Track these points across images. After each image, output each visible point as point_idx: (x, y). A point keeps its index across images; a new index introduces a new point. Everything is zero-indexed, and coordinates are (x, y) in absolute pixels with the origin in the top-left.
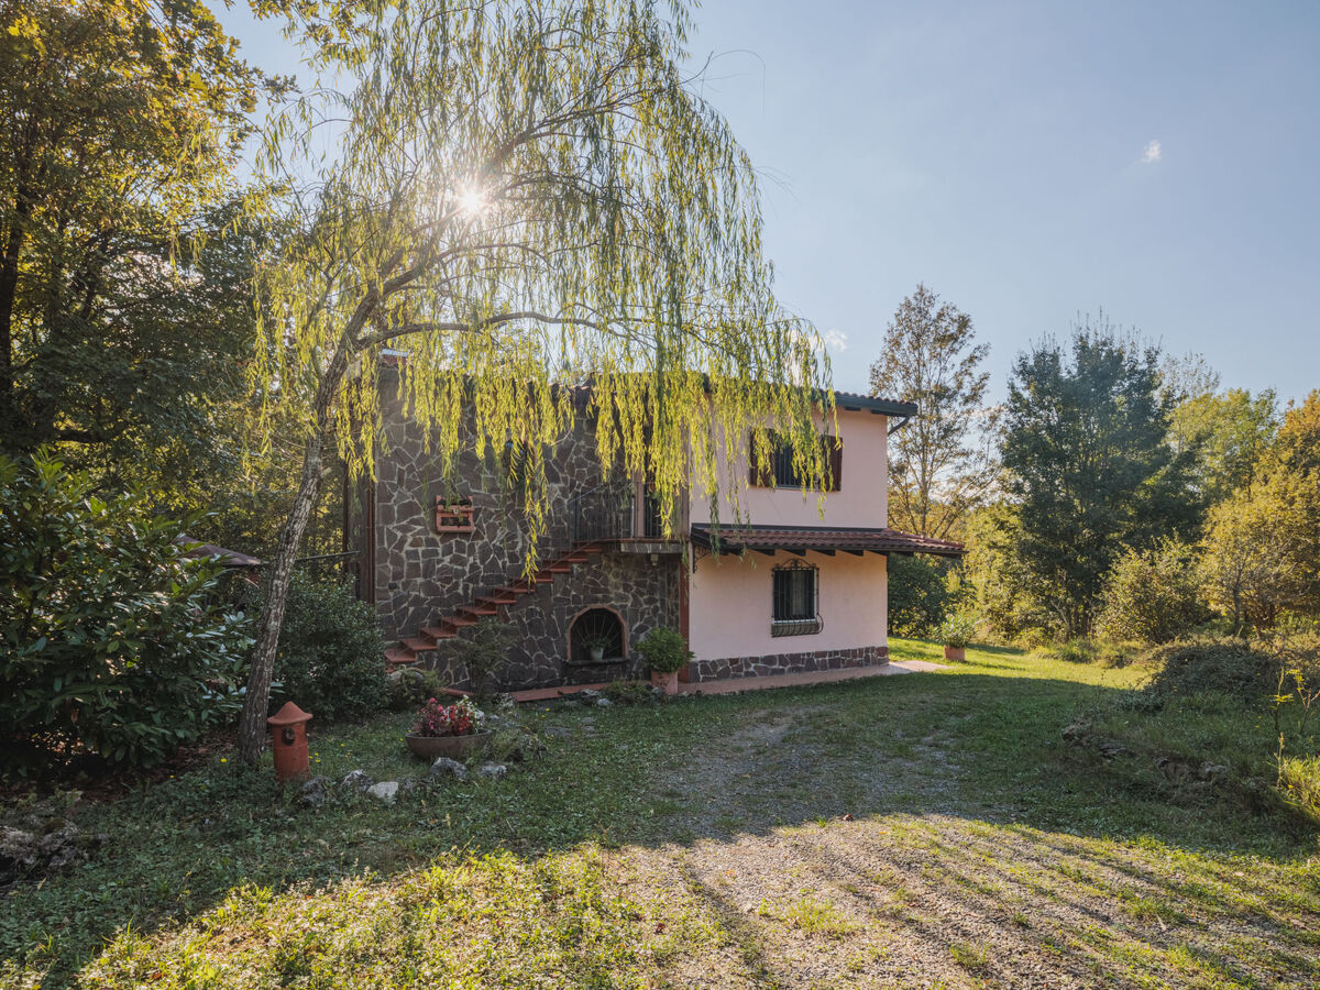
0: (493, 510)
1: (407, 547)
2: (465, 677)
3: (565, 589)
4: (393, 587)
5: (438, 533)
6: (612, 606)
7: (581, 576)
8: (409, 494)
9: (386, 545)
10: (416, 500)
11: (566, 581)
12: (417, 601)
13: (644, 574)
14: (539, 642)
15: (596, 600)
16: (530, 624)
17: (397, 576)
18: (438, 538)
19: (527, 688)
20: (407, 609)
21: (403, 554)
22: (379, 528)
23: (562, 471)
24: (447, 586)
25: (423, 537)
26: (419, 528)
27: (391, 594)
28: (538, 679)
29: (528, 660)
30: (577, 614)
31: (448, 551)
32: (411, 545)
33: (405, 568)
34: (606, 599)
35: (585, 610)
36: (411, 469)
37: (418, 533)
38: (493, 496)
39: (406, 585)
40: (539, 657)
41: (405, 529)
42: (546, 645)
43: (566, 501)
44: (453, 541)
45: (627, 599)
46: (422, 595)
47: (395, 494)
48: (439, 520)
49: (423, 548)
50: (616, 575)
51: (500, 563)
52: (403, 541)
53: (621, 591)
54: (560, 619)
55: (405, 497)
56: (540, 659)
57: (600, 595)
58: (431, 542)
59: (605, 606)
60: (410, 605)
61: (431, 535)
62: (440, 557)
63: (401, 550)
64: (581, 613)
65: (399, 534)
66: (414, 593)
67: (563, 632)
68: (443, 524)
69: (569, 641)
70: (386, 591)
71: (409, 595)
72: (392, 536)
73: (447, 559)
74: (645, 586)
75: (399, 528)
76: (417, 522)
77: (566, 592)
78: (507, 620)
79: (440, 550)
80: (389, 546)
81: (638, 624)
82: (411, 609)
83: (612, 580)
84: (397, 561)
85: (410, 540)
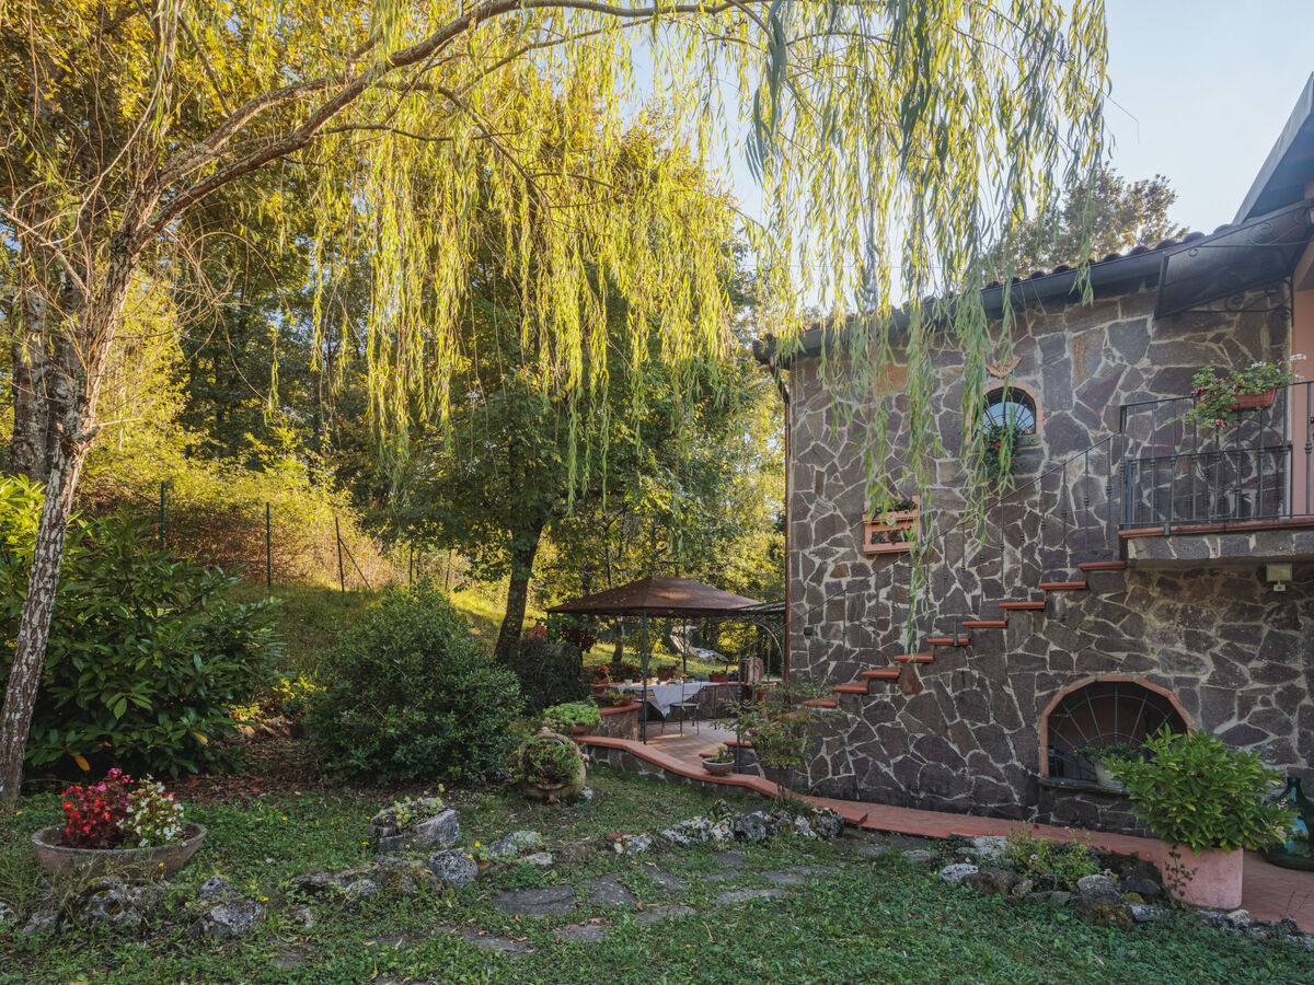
0: (956, 513)
1: (827, 579)
2: (848, 770)
3: (1034, 640)
4: (809, 633)
5: (870, 556)
6: (1150, 678)
7: (1070, 617)
8: (831, 504)
9: (801, 578)
10: (838, 512)
11: (1037, 627)
12: (840, 653)
13: (1254, 612)
14: (978, 732)
15: (1111, 665)
16: (960, 699)
17: (815, 617)
18: (869, 563)
19: (953, 809)
20: (826, 663)
21: (822, 588)
22: (793, 554)
23: (1096, 425)
24: (883, 633)
25: (849, 564)
26: (842, 550)
27: (807, 642)
28: (977, 796)
29: (956, 762)
30: (1063, 690)
31: (883, 582)
32: (833, 575)
33: (825, 606)
34: (1135, 663)
35: (1082, 683)
36: (832, 469)
37: (842, 558)
38: (956, 491)
39: (825, 631)
40: (976, 759)
41: (824, 554)
42: (991, 739)
43: (1103, 481)
44: (891, 567)
45: (1196, 665)
46: (848, 645)
47: (812, 507)
48: (868, 536)
49: (849, 579)
50: (1168, 614)
51: (968, 598)
52: (821, 571)
53: (1180, 648)
54: (1024, 697)
55: (825, 509)
56: (978, 761)
57: (1122, 656)
58: (859, 570)
59: (1135, 677)
60: (830, 659)
61: (860, 560)
62: (872, 591)
63: (819, 583)
64: (1072, 688)
65: (817, 561)
66: (836, 642)
67: (1030, 719)
68: (873, 542)
69: (1043, 738)
70: (802, 639)
71: (829, 645)
72: (809, 564)
73: (883, 593)
74: (1256, 641)
75: (817, 553)
76: (838, 543)
77: (1035, 644)
78: (917, 688)
79: (872, 580)
80: (805, 577)
81: (1233, 723)
82: (833, 664)
83: (1153, 621)
84: (815, 598)
85: (831, 568)
